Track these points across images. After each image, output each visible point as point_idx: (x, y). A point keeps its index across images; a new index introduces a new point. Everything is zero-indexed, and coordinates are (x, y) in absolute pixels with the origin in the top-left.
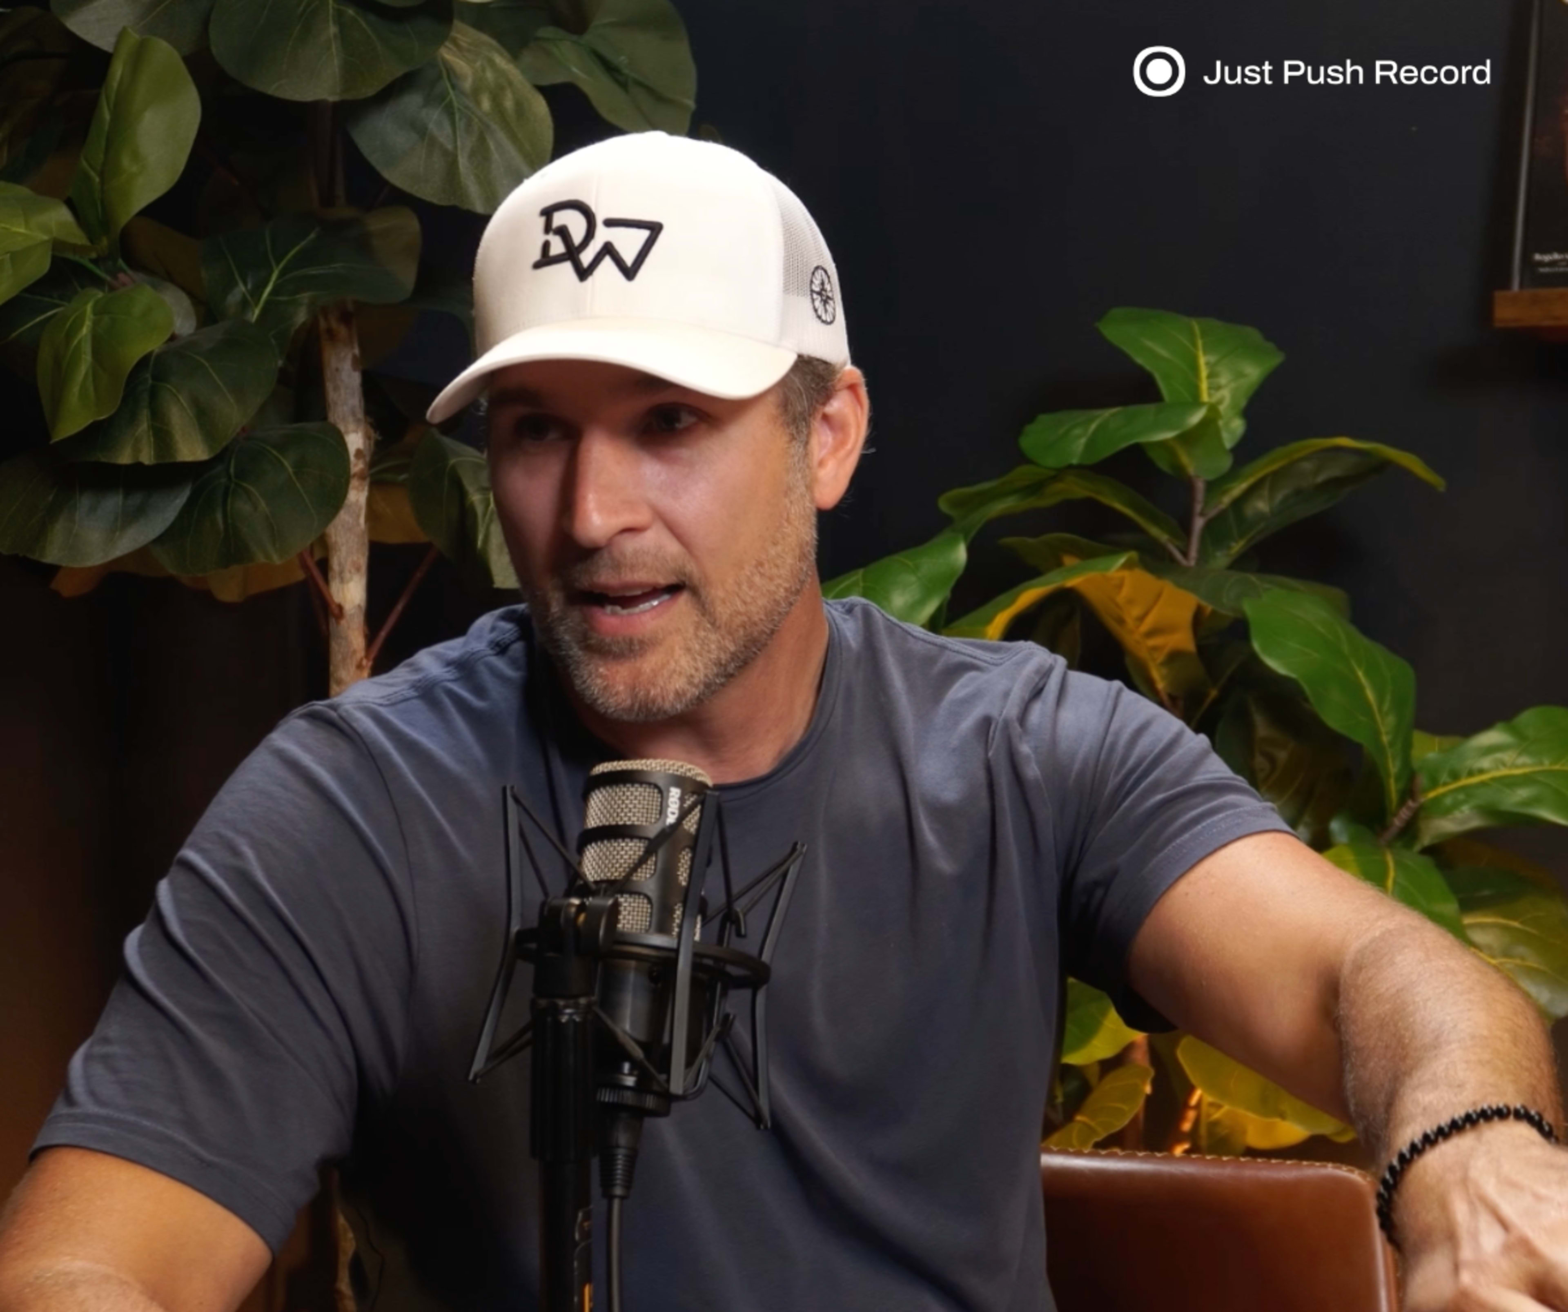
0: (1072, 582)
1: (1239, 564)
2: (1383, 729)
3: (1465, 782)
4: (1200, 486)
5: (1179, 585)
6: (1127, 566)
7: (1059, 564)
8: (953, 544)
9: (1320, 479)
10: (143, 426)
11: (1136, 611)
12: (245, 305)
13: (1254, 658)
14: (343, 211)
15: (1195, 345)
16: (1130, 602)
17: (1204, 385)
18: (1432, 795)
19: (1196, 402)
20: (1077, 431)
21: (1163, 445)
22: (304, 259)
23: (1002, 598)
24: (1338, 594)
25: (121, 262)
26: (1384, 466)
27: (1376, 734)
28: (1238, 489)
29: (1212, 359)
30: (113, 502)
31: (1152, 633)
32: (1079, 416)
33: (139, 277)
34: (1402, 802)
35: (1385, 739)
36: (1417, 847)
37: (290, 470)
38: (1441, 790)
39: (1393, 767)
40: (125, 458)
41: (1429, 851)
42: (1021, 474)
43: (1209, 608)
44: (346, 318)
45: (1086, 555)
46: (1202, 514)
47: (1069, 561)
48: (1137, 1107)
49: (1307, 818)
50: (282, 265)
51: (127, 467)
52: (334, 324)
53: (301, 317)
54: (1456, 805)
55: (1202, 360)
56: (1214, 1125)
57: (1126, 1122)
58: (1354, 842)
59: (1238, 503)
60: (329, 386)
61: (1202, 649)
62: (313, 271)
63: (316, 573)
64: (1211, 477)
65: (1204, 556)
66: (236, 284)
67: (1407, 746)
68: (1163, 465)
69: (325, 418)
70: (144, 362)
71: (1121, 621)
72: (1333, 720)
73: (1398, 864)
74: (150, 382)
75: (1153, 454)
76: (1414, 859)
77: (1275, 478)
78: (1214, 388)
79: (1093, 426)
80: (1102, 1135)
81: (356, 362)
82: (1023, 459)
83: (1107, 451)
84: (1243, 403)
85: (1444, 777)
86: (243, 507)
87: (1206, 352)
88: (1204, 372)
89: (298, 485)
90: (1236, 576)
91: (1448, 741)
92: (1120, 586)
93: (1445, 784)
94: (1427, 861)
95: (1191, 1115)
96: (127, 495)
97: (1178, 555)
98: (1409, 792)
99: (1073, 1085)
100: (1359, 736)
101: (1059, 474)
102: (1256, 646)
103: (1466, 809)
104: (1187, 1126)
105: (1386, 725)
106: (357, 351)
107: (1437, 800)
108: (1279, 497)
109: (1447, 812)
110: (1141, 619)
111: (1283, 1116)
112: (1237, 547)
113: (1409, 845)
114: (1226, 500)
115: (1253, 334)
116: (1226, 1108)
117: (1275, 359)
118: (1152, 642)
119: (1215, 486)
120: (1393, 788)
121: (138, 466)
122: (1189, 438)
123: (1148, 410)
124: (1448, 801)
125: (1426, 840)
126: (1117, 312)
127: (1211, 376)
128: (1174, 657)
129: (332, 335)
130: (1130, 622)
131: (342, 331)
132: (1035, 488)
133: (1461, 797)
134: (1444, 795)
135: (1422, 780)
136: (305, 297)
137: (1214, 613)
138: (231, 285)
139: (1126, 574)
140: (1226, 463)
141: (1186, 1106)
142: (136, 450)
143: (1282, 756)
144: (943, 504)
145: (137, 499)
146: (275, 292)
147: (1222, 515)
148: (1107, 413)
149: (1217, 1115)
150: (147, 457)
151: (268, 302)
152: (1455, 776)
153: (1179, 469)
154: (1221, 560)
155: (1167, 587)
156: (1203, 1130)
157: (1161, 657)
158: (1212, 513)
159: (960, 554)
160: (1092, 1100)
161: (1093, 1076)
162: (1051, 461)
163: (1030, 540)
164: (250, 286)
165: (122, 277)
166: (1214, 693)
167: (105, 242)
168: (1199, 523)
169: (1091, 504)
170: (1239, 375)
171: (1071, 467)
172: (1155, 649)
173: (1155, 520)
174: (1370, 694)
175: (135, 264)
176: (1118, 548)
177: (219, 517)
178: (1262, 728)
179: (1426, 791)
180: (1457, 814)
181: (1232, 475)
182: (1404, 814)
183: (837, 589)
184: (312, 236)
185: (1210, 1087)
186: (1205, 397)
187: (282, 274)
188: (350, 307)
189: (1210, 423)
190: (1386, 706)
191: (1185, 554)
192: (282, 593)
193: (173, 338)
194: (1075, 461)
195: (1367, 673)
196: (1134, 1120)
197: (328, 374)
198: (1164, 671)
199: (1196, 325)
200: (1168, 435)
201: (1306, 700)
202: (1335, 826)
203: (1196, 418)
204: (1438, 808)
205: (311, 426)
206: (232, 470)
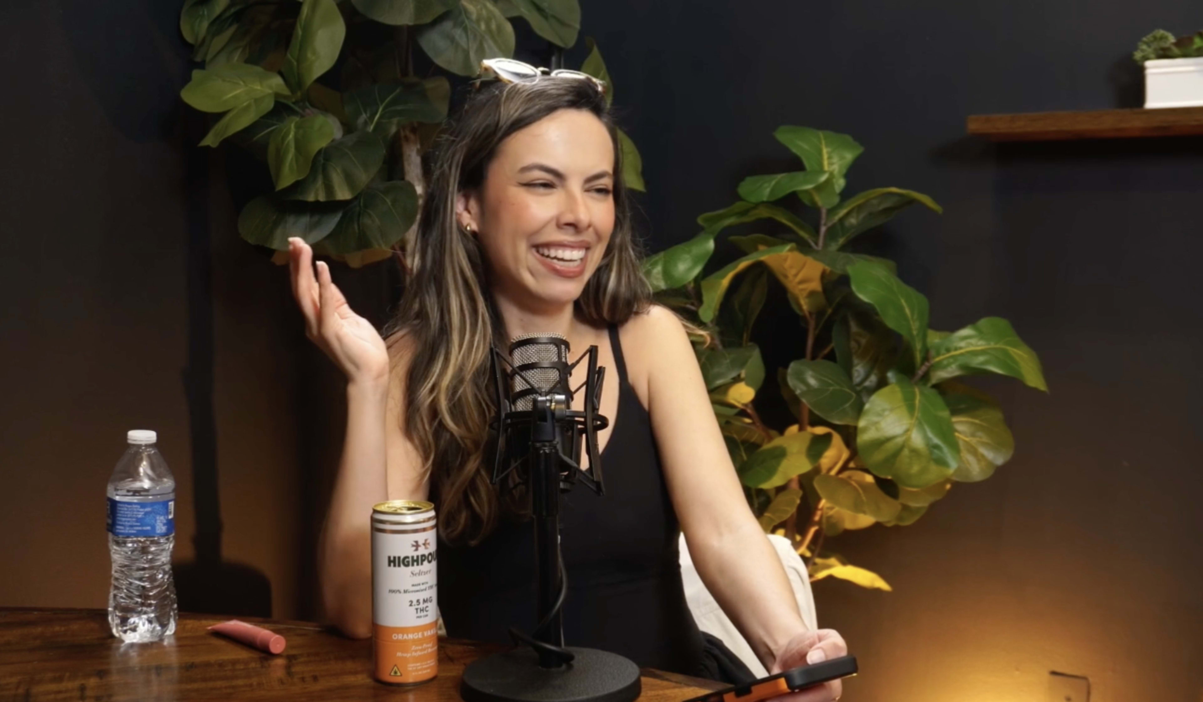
0: (763, 258)
1: (843, 249)
2: (913, 328)
3: (954, 353)
4: (824, 212)
5: (816, 259)
6: (791, 250)
7: (756, 249)
8: (707, 240)
9: (881, 208)
10: (320, 183)
11: (793, 272)
12: (366, 124)
13: (851, 294)
14: (412, 79)
15: (821, 143)
16: (791, 267)
17: (826, 163)
18: (937, 359)
19: (822, 171)
20: (766, 185)
21: (807, 192)
22: (394, 102)
23: (730, 266)
24: (891, 263)
25: (307, 104)
26: (912, 202)
27: (910, 329)
28: (842, 212)
29: (829, 150)
30: (305, 220)
31: (801, 282)
32: (767, 177)
33: (315, 111)
34: (922, 363)
35: (915, 333)
36: (929, 385)
37: (390, 203)
38: (941, 357)
39: (918, 346)
40: (311, 198)
41: (935, 386)
42: (738, 206)
43: (828, 269)
44: (414, 130)
45: (770, 245)
46: (825, 224)
47: (762, 248)
48: (792, 510)
49: (875, 371)
50: (384, 104)
51: (312, 203)
52: (408, 133)
53: (393, 129)
54: (949, 365)
55: (825, 151)
56: (829, 518)
57: (789, 515)
58: (899, 382)
59: (841, 220)
60: (406, 164)
61: (825, 290)
62: (399, 108)
63: (399, 252)
64: (829, 207)
65: (825, 245)
66: (361, 114)
67: (924, 337)
68: (806, 201)
69: (403, 178)
70: (319, 152)
71: (786, 276)
72: (891, 323)
73: (922, 393)
74: (322, 161)
75: (802, 196)
76: (928, 390)
77: (860, 208)
78: (831, 164)
79: (773, 183)
80: (777, 522)
81: (418, 151)
82: (739, 198)
83: (781, 194)
84: (844, 171)
85: (943, 351)
86: (367, 221)
87: (827, 146)
88: (825, 156)
89: (394, 211)
90: (842, 255)
91: (943, 334)
92: (786, 260)
93: (944, 354)
94: (934, 391)
95: (819, 513)
96: (311, 217)
97: (813, 244)
98: (926, 358)
99: (762, 499)
100: (903, 332)
101: (756, 206)
102: (854, 288)
103: (954, 366)
104: (817, 518)
105: (915, 326)
106: (419, 146)
107: (939, 362)
108: (862, 216)
109: (945, 367)
110: (796, 275)
111: (864, 512)
112: (841, 241)
113: (925, 384)
114: (836, 218)
115: (848, 138)
116: (837, 509)
117: (859, 150)
118: (801, 287)
119: (832, 211)
120: (918, 357)
121: (317, 202)
122: (819, 188)
123: (799, 175)
124: (945, 362)
125: (934, 381)
126: (782, 128)
127: (830, 158)
128: (812, 294)
129: (407, 139)
130: (791, 277)
131: (412, 137)
132: (744, 213)
133: (951, 360)
134: (943, 360)
135: (933, 353)
136: (395, 120)
137: (831, 272)
138: (358, 114)
139: (790, 254)
140: (836, 200)
141: (816, 508)
142: (317, 195)
143: (863, 341)
144: (700, 221)
145: (316, 218)
146: (381, 117)
147: (833, 226)
148: (780, 176)
149: (831, 513)
150: (322, 198)
151: (378, 123)
152: (948, 350)
153: (814, 203)
154: (834, 247)
155: (809, 260)
156: (824, 520)
157: (805, 294)
158: (830, 224)
159: (711, 245)
160: (772, 506)
161: (772, 494)
162: (753, 199)
163: (744, 238)
164: (368, 115)
165: (308, 111)
166: (830, 311)
167: (299, 94)
168: (823, 229)
169: (770, 221)
170: (842, 158)
171: (763, 203)
172: (802, 290)
173: (802, 228)
174: (907, 311)
175: (313, 105)
176: (785, 242)
177: (356, 226)
178: (854, 328)
179: (934, 358)
180: (949, 369)
181: (839, 206)
182: (924, 369)
183: (652, 262)
184: (398, 91)
185: (830, 498)
186: (826, 168)
187: (384, 109)
188: (416, 125)
189: (829, 182)
190: (915, 317)
191: (817, 244)
192: (379, 264)
193: (333, 141)
194: (765, 199)
195: (906, 301)
196: (792, 516)
197: (405, 157)
198: (807, 300)
199: (821, 134)
200: (809, 187)
201: (877, 314)
202: (890, 375)
203: (823, 178)
204: (939, 366)
205: (399, 183)
206: (362, 204)
